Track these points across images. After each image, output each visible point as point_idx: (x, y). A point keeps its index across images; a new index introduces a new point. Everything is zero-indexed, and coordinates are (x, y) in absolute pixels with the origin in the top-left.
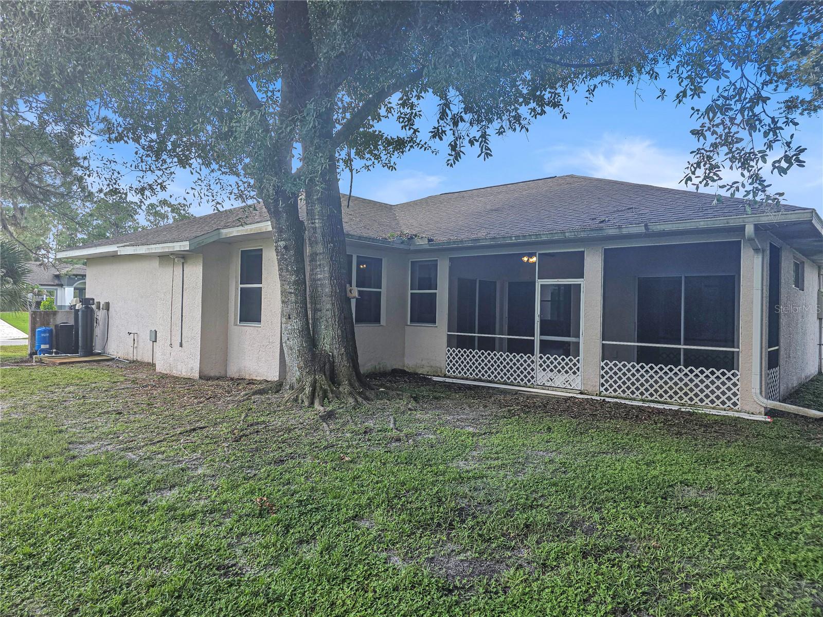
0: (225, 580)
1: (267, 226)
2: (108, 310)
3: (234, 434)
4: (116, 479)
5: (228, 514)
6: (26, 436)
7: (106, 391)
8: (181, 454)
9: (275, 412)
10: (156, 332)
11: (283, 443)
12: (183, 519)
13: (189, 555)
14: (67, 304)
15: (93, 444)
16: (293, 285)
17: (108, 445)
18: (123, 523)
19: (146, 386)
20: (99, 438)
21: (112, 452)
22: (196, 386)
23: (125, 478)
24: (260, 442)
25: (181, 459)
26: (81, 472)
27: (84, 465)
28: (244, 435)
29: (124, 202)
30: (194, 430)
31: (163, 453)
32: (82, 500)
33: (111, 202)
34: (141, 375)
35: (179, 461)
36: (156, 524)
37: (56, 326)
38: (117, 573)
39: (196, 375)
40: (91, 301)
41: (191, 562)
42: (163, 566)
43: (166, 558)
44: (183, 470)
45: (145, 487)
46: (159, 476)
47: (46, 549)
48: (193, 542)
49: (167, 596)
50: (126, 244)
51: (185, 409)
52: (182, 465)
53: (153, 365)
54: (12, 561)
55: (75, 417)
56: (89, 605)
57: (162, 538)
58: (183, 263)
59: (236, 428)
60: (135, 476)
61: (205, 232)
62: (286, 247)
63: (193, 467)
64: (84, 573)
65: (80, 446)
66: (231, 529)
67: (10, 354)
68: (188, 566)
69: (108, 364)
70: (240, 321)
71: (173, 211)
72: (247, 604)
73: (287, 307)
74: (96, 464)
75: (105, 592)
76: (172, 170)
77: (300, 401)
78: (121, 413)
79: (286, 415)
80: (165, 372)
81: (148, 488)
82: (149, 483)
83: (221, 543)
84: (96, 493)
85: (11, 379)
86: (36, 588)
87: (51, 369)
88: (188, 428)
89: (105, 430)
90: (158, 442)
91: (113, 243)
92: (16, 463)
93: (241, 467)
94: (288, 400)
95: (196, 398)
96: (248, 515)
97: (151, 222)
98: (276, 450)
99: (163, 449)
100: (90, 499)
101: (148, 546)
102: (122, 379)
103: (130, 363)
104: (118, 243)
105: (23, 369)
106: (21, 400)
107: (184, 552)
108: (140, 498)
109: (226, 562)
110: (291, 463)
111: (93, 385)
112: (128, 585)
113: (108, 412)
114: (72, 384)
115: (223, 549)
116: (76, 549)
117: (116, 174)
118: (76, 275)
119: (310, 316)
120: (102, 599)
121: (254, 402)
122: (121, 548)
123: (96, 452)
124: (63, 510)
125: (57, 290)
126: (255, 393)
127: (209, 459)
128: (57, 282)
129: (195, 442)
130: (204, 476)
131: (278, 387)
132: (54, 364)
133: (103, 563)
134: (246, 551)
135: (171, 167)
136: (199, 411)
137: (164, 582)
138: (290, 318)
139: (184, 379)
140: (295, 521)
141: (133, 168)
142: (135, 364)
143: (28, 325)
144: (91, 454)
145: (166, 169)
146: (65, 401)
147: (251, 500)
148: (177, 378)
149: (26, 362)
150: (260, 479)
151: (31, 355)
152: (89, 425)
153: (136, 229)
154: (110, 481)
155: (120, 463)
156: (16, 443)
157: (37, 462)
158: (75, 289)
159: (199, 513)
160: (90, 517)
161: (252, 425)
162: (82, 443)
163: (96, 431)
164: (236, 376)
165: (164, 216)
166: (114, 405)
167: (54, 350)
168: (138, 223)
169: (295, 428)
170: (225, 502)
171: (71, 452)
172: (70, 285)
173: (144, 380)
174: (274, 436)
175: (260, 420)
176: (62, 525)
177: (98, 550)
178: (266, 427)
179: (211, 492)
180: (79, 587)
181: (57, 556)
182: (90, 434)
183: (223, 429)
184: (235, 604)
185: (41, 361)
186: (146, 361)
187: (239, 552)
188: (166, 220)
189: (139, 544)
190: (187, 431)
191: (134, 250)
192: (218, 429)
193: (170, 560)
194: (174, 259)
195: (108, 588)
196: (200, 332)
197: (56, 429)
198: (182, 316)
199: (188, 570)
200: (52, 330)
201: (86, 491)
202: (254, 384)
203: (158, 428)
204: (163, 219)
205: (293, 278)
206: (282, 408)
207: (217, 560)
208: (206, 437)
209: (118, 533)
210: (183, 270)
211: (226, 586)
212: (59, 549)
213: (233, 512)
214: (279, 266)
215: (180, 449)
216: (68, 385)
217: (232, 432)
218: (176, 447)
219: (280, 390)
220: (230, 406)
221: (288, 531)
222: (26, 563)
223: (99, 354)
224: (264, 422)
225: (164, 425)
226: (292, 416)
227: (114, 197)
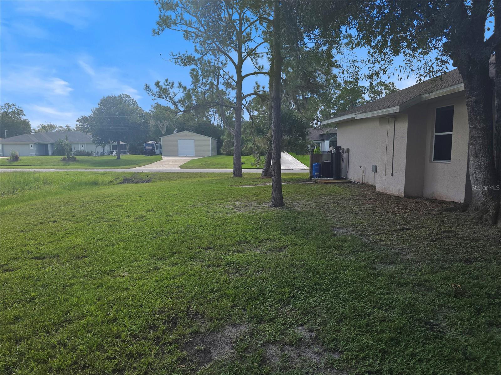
0: (432, 333)
1: (461, 87)
2: (349, 153)
3: (431, 237)
4: (358, 251)
5: (430, 289)
6: (311, 220)
7: (349, 200)
8: (395, 243)
9: (463, 225)
10: (376, 166)
11: (471, 249)
12: (400, 285)
13: (405, 309)
14: (326, 151)
15: (344, 229)
16: (481, 131)
17: (351, 231)
18: (363, 278)
19: (371, 199)
20: (346, 227)
21: (354, 235)
22: (403, 202)
23: (363, 252)
24: (452, 245)
25: (395, 247)
26: (339, 244)
27: (340, 240)
28: (439, 238)
29: (356, 87)
30: (403, 229)
31: (383, 241)
32: (340, 260)
33: (349, 88)
34: (368, 192)
35: (394, 248)
36: (382, 283)
37: (322, 163)
38: (362, 306)
39: (402, 194)
40: (340, 148)
41: (407, 314)
42: (389, 311)
43: (391, 306)
44: (397, 254)
45: (374, 260)
46: (382, 255)
47: (325, 282)
48: (407, 301)
49: (393, 330)
50: (359, 112)
51: (396, 216)
52: (397, 251)
53: (375, 187)
54: (309, 284)
55: (333, 213)
56: (348, 319)
57: (387, 293)
58: (395, 121)
59: (432, 233)
60: (368, 252)
61: (410, 99)
62: (476, 102)
63: (404, 253)
64: (344, 301)
65: (337, 229)
66: (434, 300)
67: (301, 177)
68: (405, 316)
69: (349, 184)
70: (434, 159)
71: (385, 89)
72: (449, 354)
73: (475, 148)
74: (346, 241)
75: (356, 315)
76: (391, 58)
77: (484, 220)
78: (357, 214)
79: (472, 228)
80: (382, 191)
81: (376, 261)
82: (376, 258)
83: (427, 307)
84: (347, 257)
85: (303, 190)
86: (321, 302)
87: (320, 186)
88: (399, 228)
89: (349, 222)
90: (380, 234)
91: (352, 113)
92: (308, 233)
93: (438, 260)
94: (473, 218)
95: (403, 209)
96: (446, 294)
97: (372, 98)
98: (465, 253)
99: (383, 239)
100: (344, 260)
101: (379, 296)
102: (357, 194)
103: (361, 184)
104: (355, 112)
105: (307, 185)
106: (308, 201)
107: (402, 306)
108: (371, 266)
109: (431, 321)
110: (478, 264)
111: (342, 196)
112: (369, 316)
113: (350, 212)
114: (331, 195)
115: (428, 312)
116: (339, 286)
117: (357, 68)
118: (331, 134)
119: (495, 155)
120: (355, 319)
121: (445, 216)
122: (363, 292)
123: (345, 234)
124: (331, 263)
125: (321, 143)
126: (446, 210)
127: (414, 250)
128: (321, 138)
129: (404, 238)
130: (412, 260)
131: (464, 207)
132: (322, 183)
133: (354, 299)
134: (446, 318)
135: (390, 57)
136: (405, 218)
137: (390, 321)
138: (477, 156)
139: (394, 196)
140: (485, 308)
141: (367, 63)
142: (364, 186)
143: (309, 162)
144: (343, 235)
145: (387, 59)
146: (328, 204)
147: (447, 284)
148: (390, 195)
149: (308, 181)
150: (453, 271)
151: (311, 178)
152: (341, 219)
153: (363, 103)
154: (354, 252)
155: (359, 242)
156: (307, 223)
157: (317, 234)
158: (330, 142)
159: (410, 284)
160: (345, 270)
161: (444, 232)
162: (338, 228)
163: (345, 222)
164: (430, 197)
165: (380, 93)
166: (354, 208)
167: (321, 176)
168: (364, 99)
169: (481, 239)
170: (428, 281)
171: (333, 232)
172: (327, 140)
173: (369, 195)
174: (463, 243)
175: (450, 229)
176: (331, 271)
177: (351, 290)
178: (456, 235)
179: (417, 272)
180: (342, 308)
181: (330, 287)
182: (341, 223)
183: (423, 232)
184: (440, 351)
185: (315, 181)
186: (370, 184)
187: (441, 317)
188: (381, 95)
189: (373, 293)
190: (398, 230)
191: (364, 116)
192: (419, 231)
193: (393, 308)
194: (389, 119)
195: (358, 314)
196: (405, 167)
197: (324, 218)
198: (393, 156)
199: (405, 318)
200: (320, 165)
201: (342, 255)
202: (444, 204)
203: (379, 225)
204: (379, 94)
205: (482, 125)
206: (468, 223)
207: (425, 318)
208: (411, 235)
209: (361, 283)
210: (395, 126)
211: (432, 337)
212: (331, 284)
213: (434, 289)
214: (469, 117)
215: (394, 241)
216: (329, 195)
217: (429, 235)
218: (392, 239)
219: (467, 210)
220: (427, 217)
221: (479, 314)
222: (316, 287)
223: (343, 179)
224: (454, 231)
225: (383, 224)
226: (478, 230)
227: (351, 85)
